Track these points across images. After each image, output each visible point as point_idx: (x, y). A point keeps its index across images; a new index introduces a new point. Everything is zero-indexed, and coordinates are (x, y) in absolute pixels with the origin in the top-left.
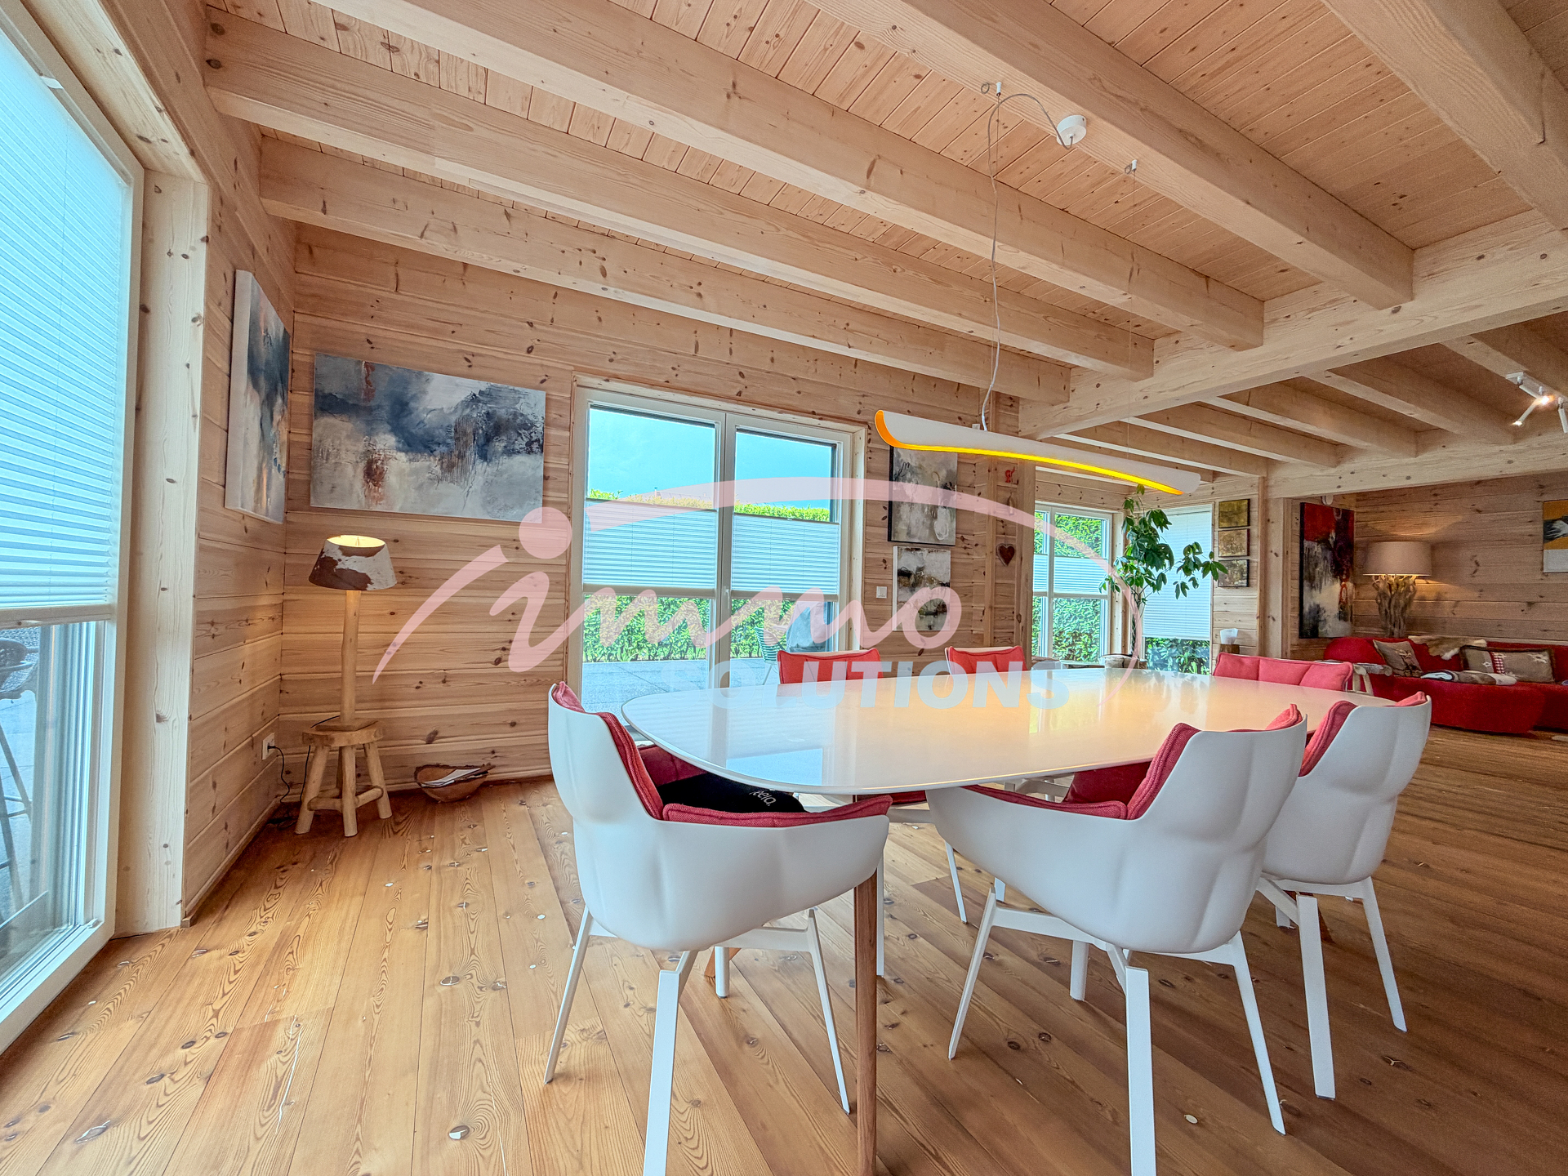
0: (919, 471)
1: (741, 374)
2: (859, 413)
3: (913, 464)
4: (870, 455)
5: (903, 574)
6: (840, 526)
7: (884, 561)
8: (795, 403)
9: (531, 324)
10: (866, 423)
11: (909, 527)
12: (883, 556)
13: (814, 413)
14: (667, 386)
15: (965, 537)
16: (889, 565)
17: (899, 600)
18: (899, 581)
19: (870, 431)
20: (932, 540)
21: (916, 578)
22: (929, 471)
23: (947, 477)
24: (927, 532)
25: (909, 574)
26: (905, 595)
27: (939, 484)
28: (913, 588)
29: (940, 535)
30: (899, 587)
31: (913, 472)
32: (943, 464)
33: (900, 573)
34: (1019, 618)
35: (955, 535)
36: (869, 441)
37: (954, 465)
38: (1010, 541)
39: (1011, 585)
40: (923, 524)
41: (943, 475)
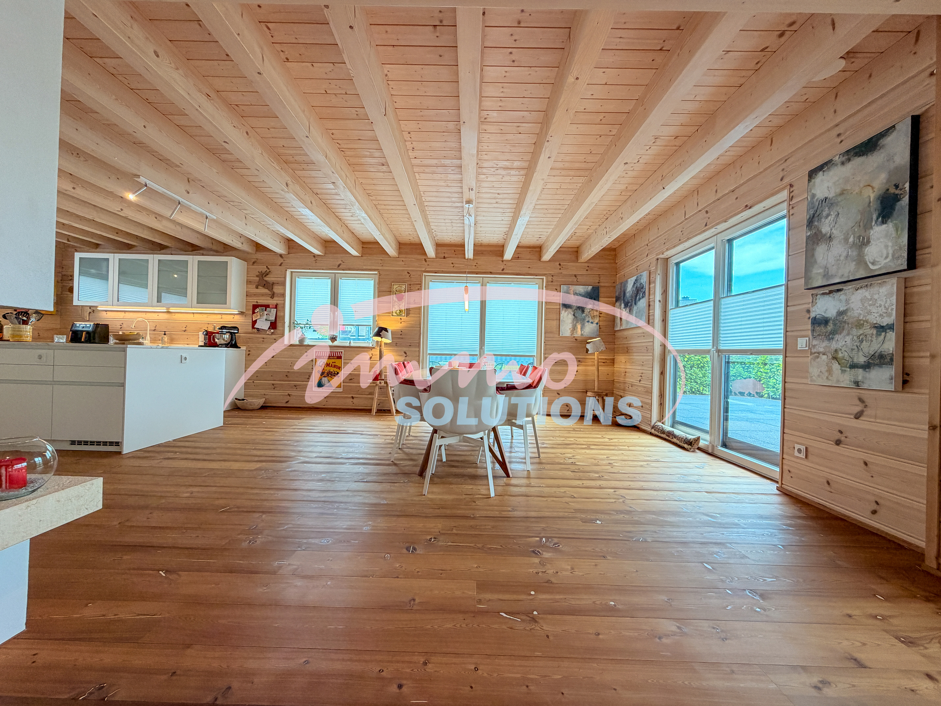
0: (840, 198)
2: (782, 179)
3: (832, 193)
4: (792, 212)
5: (819, 324)
9: (647, 245)
11: (826, 267)
16: (809, 314)
17: (816, 350)
18: (815, 332)
19: (791, 190)
20: (862, 274)
21: (835, 325)
22: (857, 190)
23: (888, 181)
24: (852, 266)
25: (825, 321)
26: (821, 345)
27: (872, 196)
28: (830, 336)
29: (873, 264)
30: (814, 336)
31: (832, 204)
32: (880, 168)
33: (814, 321)
35: (905, 254)
36: (792, 199)
37: (903, 156)
40: (847, 257)
41: (880, 182)
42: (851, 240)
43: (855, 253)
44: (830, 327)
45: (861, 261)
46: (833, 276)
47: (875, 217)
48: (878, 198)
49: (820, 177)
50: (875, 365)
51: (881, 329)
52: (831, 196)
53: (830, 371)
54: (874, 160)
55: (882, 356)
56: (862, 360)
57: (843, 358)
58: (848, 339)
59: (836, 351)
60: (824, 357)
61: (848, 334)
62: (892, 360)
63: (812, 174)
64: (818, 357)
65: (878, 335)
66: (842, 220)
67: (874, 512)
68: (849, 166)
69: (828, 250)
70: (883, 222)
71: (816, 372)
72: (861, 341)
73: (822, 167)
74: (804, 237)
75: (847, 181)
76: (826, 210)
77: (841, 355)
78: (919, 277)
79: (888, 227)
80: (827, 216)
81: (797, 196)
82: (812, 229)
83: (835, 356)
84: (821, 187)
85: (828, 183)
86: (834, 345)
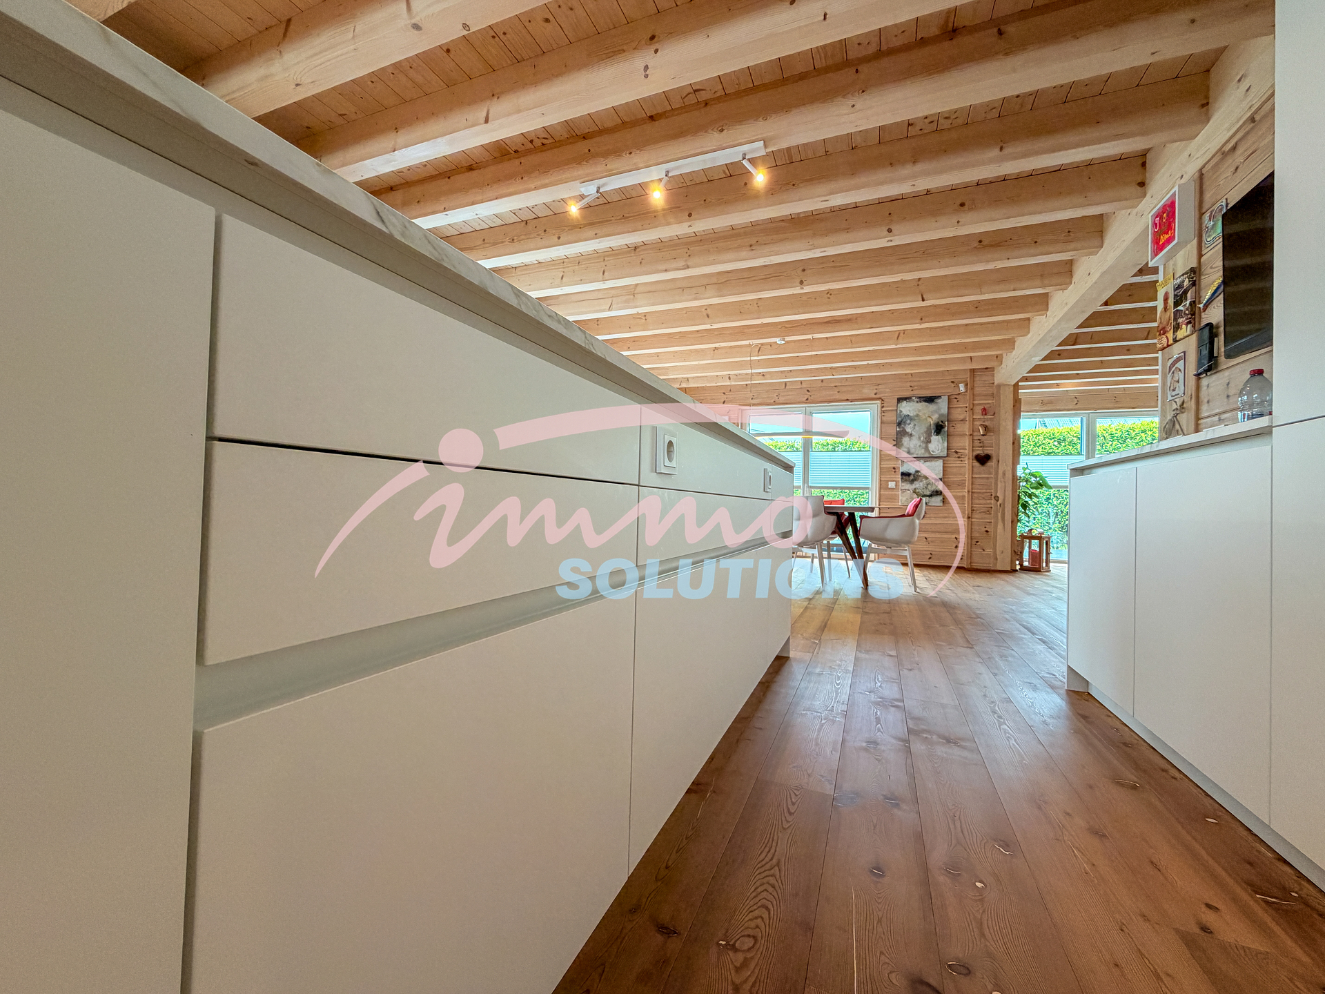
0: (916, 418)
1: (808, 391)
2: (876, 394)
4: (883, 414)
5: (905, 475)
6: (871, 453)
7: (894, 468)
8: (838, 396)
9: (724, 393)
10: (880, 398)
11: (909, 449)
12: (894, 466)
13: (848, 400)
14: (775, 403)
15: (958, 451)
16: (897, 470)
17: (902, 489)
18: (902, 479)
19: (883, 402)
20: (927, 455)
21: (914, 476)
22: (924, 417)
23: (939, 418)
24: (923, 451)
25: (908, 475)
26: (907, 486)
27: (932, 422)
28: (912, 482)
29: (933, 451)
30: (902, 482)
31: (911, 419)
32: (936, 412)
33: (903, 474)
34: (997, 499)
35: (946, 451)
36: (883, 407)
37: (944, 410)
38: (988, 451)
39: (988, 478)
40: (920, 446)
41: (935, 417)
42: (922, 439)
43: (924, 445)
44: (912, 477)
45: (927, 449)
46: (913, 454)
47: (933, 432)
48: (934, 424)
49: (904, 403)
50: (934, 495)
52: (912, 415)
53: (911, 498)
54: (932, 407)
55: (937, 492)
56: (928, 493)
57: (919, 492)
58: (921, 484)
59: (915, 489)
60: (908, 491)
61: (921, 481)
63: (900, 400)
64: (905, 491)
66: (917, 428)
67: (930, 558)
68: (920, 404)
69: (910, 440)
70: (937, 435)
71: (904, 499)
72: (928, 485)
73: (905, 399)
74: (893, 430)
75: (919, 411)
76: (908, 422)
77: (917, 491)
78: (948, 461)
79: (939, 438)
80: (909, 424)
81: (888, 407)
82: (899, 428)
83: (914, 492)
84: (907, 408)
85: (908, 408)
86: (914, 486)
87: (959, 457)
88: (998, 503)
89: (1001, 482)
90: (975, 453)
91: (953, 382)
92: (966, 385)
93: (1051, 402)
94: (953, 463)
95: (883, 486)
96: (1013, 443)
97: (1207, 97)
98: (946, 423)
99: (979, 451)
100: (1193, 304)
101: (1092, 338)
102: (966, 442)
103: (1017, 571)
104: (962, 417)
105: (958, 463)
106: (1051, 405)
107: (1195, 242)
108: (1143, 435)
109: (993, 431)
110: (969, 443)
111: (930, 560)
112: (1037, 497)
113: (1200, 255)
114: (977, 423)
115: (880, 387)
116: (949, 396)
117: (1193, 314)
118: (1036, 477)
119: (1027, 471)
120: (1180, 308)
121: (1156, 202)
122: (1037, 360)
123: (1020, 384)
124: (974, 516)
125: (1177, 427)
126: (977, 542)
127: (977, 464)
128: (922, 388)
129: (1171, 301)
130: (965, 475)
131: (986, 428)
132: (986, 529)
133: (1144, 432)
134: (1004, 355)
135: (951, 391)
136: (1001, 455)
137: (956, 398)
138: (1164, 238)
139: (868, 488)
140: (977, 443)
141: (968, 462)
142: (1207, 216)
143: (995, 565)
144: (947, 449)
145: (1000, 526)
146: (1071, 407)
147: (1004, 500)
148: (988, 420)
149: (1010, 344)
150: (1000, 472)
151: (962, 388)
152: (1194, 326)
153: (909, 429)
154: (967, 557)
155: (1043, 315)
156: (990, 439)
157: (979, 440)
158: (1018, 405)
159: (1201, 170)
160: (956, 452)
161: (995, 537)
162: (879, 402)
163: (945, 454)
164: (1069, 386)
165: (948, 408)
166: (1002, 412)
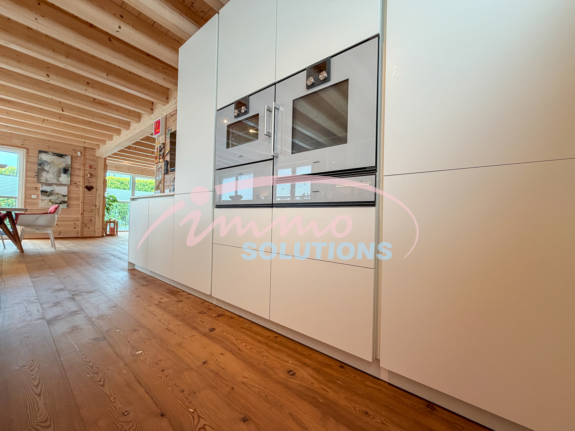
0: (51, 163)
2: (22, 145)
3: (49, 161)
4: (28, 157)
5: (44, 192)
6: (18, 177)
7: (36, 188)
10: (26, 148)
11: (46, 179)
12: (35, 186)
15: (76, 183)
16: (38, 189)
17: (41, 199)
18: (41, 194)
19: (28, 150)
20: (58, 183)
21: (50, 193)
22: (57, 164)
23: (66, 166)
24: (56, 181)
25: (47, 192)
26: (45, 198)
27: (61, 167)
28: (49, 196)
29: (62, 182)
30: (42, 195)
31: (48, 163)
32: (64, 162)
33: (42, 191)
34: (96, 206)
35: (70, 182)
36: (28, 153)
37: (69, 163)
38: (91, 185)
39: (92, 197)
40: (54, 178)
41: (64, 165)
42: (55, 174)
43: (56, 178)
44: (48, 193)
45: (58, 180)
46: (49, 181)
47: (62, 172)
48: (63, 168)
49: (44, 154)
51: (64, 196)
52: (48, 161)
53: (48, 204)
54: (61, 160)
55: (64, 201)
56: (59, 202)
57: (53, 201)
58: (55, 197)
59: (50, 199)
60: (46, 201)
61: (54, 196)
62: (66, 202)
63: (40, 152)
64: (43, 201)
65: (63, 197)
66: (52, 168)
67: (59, 234)
68: (54, 157)
69: (47, 174)
70: (64, 174)
71: (43, 204)
72: (58, 198)
73: (45, 152)
74: (35, 167)
75: (54, 160)
76: (46, 164)
77: (52, 200)
78: (71, 187)
79: (66, 175)
80: (47, 166)
81: (31, 154)
82: (40, 167)
83: (50, 201)
84: (44, 157)
85: (47, 157)
86: (50, 198)
87: (77, 186)
88: (97, 208)
89: (98, 199)
90: (86, 185)
91: (74, 150)
92: (81, 153)
93: (119, 168)
94: (74, 188)
95: (27, 197)
96: (104, 183)
97: (168, 96)
98: (70, 169)
99: (87, 184)
100: (163, 153)
101: (135, 149)
102: (81, 179)
103: (104, 236)
104: (79, 167)
105: (76, 189)
106: (119, 169)
107: (164, 135)
108: (150, 185)
109: (94, 176)
110: (83, 180)
111: (59, 235)
112: (113, 205)
113: (165, 140)
114: (87, 172)
115: (25, 141)
116: (71, 156)
117: (163, 156)
118: (113, 198)
119: (109, 195)
120: (160, 153)
121: (156, 117)
122: (115, 151)
123: (107, 158)
124: (85, 213)
125: (159, 188)
126: (86, 225)
127: (86, 190)
128: (55, 148)
129: (159, 150)
130: (80, 194)
131: (91, 175)
132: (91, 219)
133: (151, 184)
134: (101, 145)
135: (73, 154)
136: (98, 187)
137: (76, 158)
138: (157, 131)
139: (15, 198)
140: (86, 181)
141: (82, 189)
142: (167, 130)
143: (95, 235)
144: (70, 181)
145: (97, 217)
146: (127, 171)
147: (99, 206)
148: (92, 171)
149: (104, 142)
150: (98, 195)
151: (79, 154)
152: (164, 160)
153: (46, 168)
154: (81, 232)
155: (118, 136)
156: (91, 180)
157: (88, 179)
158: (106, 167)
159: (166, 116)
160: (75, 183)
161: (95, 222)
162: (25, 150)
163: (69, 183)
164: (126, 163)
165: (71, 162)
166: (99, 168)
